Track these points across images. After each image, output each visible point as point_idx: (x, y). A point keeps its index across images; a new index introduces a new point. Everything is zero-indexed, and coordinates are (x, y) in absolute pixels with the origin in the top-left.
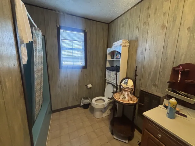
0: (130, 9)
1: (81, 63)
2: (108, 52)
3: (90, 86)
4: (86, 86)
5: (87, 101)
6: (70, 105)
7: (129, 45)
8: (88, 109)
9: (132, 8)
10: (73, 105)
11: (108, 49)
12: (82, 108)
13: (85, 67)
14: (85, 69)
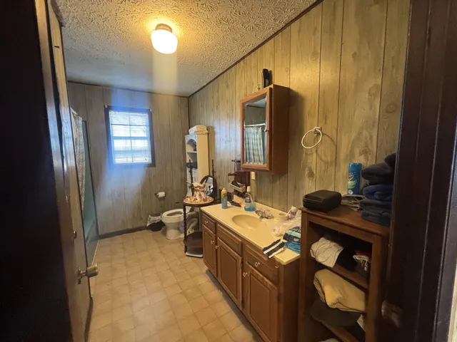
0: (205, 86)
1: (147, 159)
2: (186, 141)
3: (161, 194)
4: (156, 194)
5: (157, 219)
6: (130, 227)
7: (207, 132)
8: (160, 232)
9: (207, 84)
10: (136, 226)
11: (186, 136)
12: (150, 231)
13: (153, 164)
14: (152, 168)
